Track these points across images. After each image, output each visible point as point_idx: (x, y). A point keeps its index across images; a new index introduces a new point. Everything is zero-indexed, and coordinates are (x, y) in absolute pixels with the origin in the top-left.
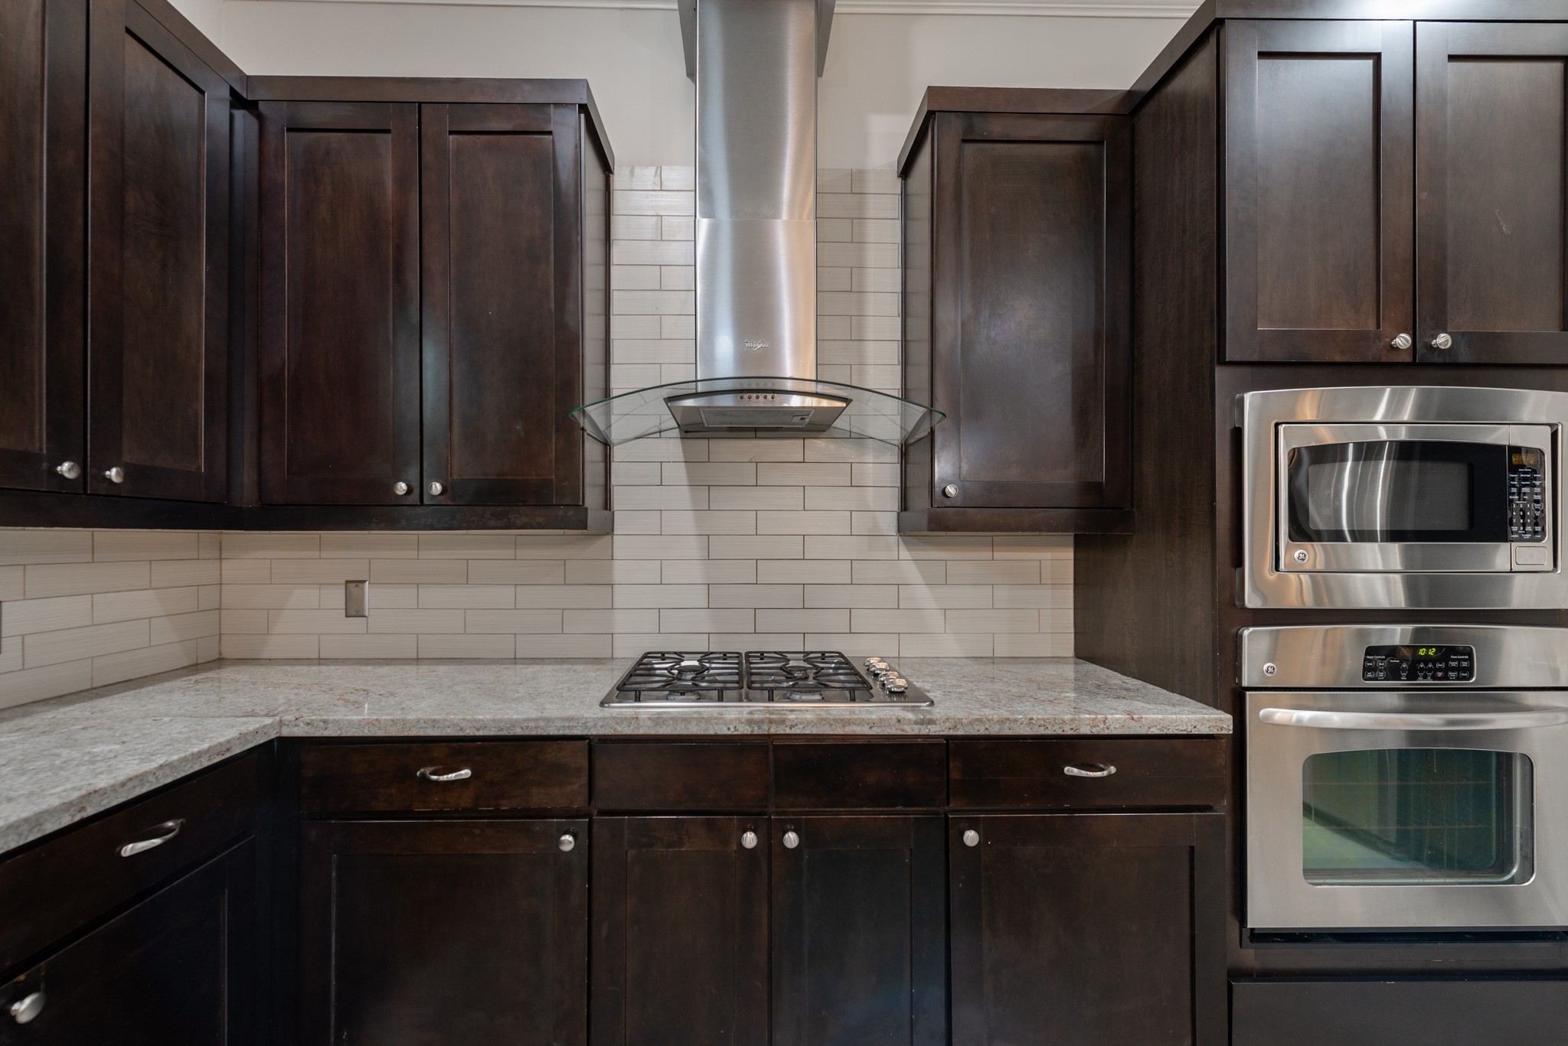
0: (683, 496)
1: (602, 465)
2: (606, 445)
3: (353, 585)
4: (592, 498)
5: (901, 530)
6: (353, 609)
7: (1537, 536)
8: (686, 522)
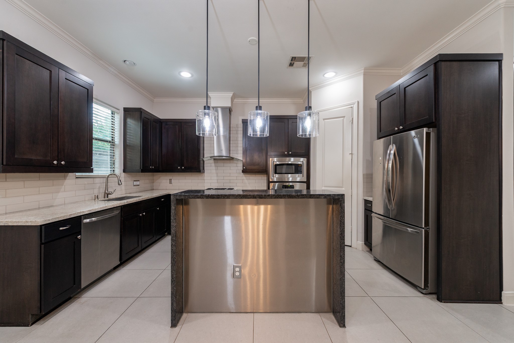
0: (214, 168)
1: (203, 164)
2: (204, 161)
3: (170, 180)
4: (201, 168)
5: (243, 172)
6: (171, 183)
7: (301, 173)
8: (214, 171)
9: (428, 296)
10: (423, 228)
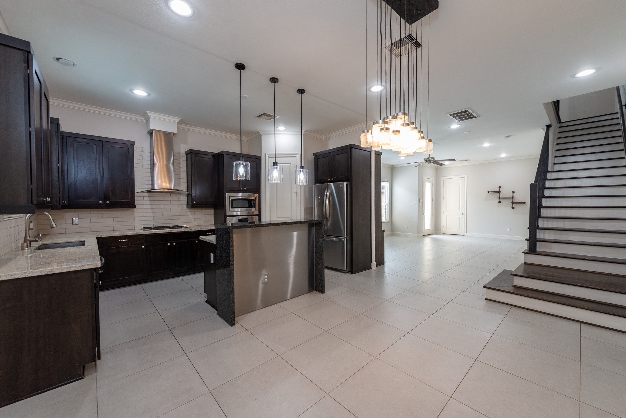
0: (148, 202)
5: (187, 207)
7: (254, 208)
8: (149, 206)
9: (348, 273)
10: (345, 237)
